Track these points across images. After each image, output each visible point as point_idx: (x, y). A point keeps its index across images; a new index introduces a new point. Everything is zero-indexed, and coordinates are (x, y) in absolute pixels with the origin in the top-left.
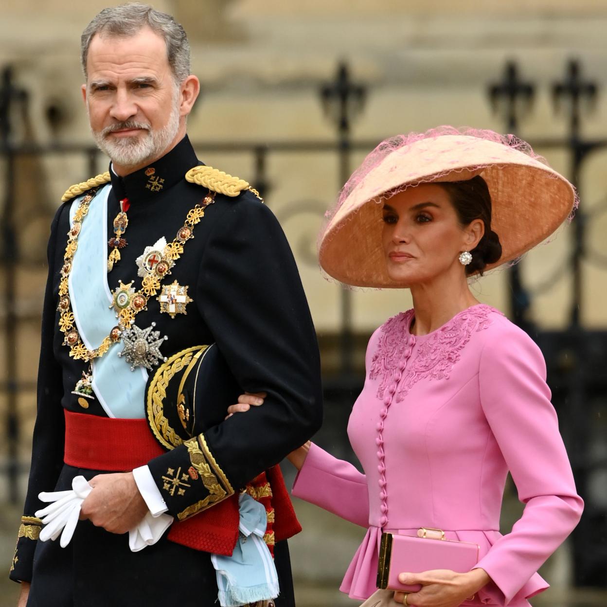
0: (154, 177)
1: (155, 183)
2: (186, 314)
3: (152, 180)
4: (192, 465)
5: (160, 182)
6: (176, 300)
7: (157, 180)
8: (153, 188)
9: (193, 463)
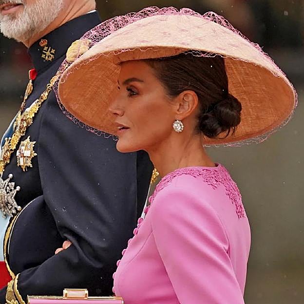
0: (47, 48)
1: (48, 53)
2: (31, 167)
3: (45, 51)
4: (6, 302)
5: (52, 52)
6: (23, 154)
7: (49, 51)
8: (47, 58)
9: (7, 300)
